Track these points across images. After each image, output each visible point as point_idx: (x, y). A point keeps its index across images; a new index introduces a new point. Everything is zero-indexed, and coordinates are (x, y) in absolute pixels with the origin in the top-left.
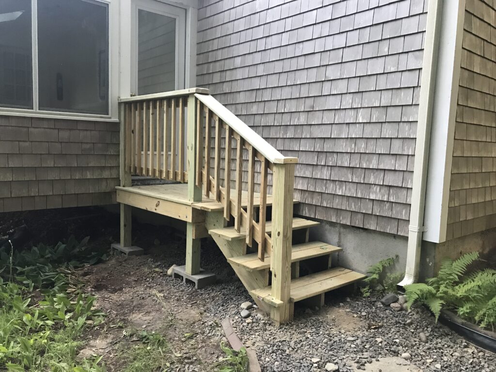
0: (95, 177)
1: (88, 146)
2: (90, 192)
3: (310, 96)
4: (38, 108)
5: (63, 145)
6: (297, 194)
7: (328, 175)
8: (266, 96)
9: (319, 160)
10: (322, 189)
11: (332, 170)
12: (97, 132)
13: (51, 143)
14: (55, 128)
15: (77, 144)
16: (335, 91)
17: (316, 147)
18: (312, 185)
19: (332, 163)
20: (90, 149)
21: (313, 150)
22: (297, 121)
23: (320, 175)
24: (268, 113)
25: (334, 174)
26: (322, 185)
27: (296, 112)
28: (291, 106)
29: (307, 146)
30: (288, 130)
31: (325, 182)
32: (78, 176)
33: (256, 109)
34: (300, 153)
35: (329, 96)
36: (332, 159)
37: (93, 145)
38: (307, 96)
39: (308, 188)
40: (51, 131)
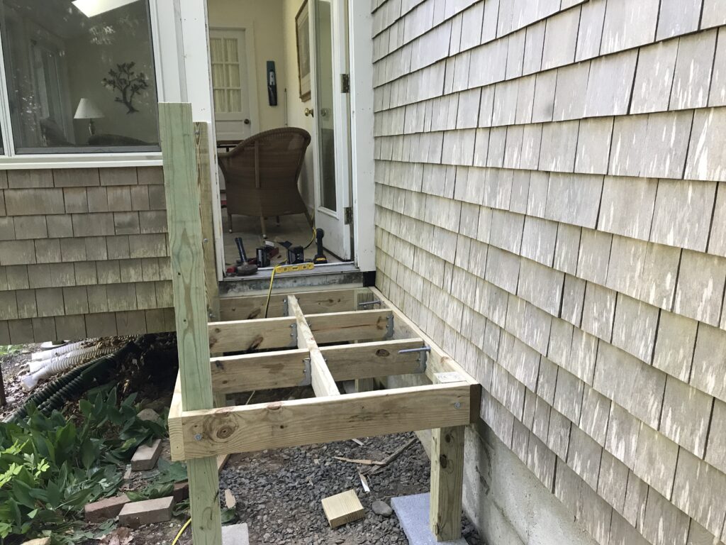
0: (146, 280)
1: (127, 218)
2: (141, 308)
3: (546, 69)
4: (13, 152)
5: (76, 218)
6: (516, 394)
7: (587, 368)
8: (460, 77)
9: (565, 305)
10: (571, 409)
11: (599, 355)
12: (143, 188)
13: (51, 217)
14: (54, 188)
15: (104, 215)
16: (614, 41)
17: (558, 255)
18: (548, 382)
19: (598, 329)
20: (131, 224)
21: (549, 264)
22: (518, 157)
23: (567, 357)
24: (464, 129)
25: (605, 371)
26: (572, 395)
27: (515, 125)
28: (505, 107)
29: (537, 246)
30: (500, 186)
31: (580, 387)
32: (111, 278)
33: (444, 117)
34: (523, 262)
35: (598, 62)
36: (602, 313)
37: (136, 214)
38: (539, 70)
39: (539, 386)
40: (49, 192)
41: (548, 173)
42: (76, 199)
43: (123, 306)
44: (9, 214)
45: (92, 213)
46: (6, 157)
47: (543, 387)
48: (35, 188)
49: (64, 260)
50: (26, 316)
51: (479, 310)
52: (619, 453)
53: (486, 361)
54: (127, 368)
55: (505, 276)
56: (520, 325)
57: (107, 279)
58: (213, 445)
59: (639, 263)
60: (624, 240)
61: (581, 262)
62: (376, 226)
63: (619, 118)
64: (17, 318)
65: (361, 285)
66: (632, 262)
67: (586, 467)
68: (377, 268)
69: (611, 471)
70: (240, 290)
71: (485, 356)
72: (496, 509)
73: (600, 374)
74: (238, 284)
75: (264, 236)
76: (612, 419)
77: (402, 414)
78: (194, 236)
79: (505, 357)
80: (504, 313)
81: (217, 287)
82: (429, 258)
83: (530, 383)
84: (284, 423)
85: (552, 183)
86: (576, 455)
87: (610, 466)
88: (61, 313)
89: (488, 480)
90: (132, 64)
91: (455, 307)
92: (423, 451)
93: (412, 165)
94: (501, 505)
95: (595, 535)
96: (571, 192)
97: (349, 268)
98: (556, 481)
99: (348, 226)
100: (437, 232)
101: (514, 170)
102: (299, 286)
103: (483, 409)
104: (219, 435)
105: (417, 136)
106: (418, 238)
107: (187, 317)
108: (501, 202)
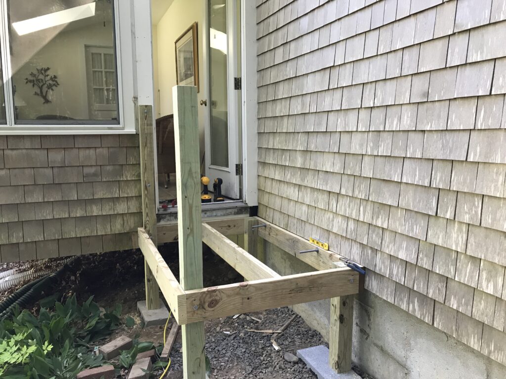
0: (104, 214)
1: (92, 170)
2: (99, 233)
3: (422, 71)
4: (13, 122)
5: (56, 170)
6: (398, 268)
7: (460, 243)
8: (345, 77)
9: (440, 208)
10: (447, 269)
11: (469, 234)
12: (105, 149)
13: (38, 169)
14: (41, 148)
15: (76, 168)
16: (477, 55)
17: (434, 179)
18: (426, 256)
19: (469, 218)
20: (95, 175)
21: (427, 184)
22: (397, 123)
23: (443, 238)
24: (348, 109)
25: (475, 242)
26: (447, 261)
27: (394, 105)
28: (386, 95)
29: (416, 175)
30: (382, 141)
31: (454, 255)
32: (79, 213)
33: (329, 102)
34: (402, 186)
35: (463, 68)
36: (471, 209)
37: (99, 168)
38: (416, 72)
39: (419, 260)
40: (37, 152)
41: (423, 131)
42: (57, 157)
43: (87, 232)
44: (6, 167)
45: (67, 167)
46: (8, 126)
47: (422, 259)
48: (27, 149)
49: (46, 200)
50: (15, 241)
51: (364, 219)
52: (489, 289)
53: (370, 252)
54: (67, 283)
55: (388, 196)
56: (401, 225)
57: (77, 213)
58: (205, 313)
59: (501, 177)
60: (488, 165)
61: (454, 181)
62: (259, 176)
63: (481, 97)
64: (8, 243)
65: (248, 215)
66: (495, 177)
67: (462, 303)
68: (259, 203)
69: (482, 302)
70: (168, 220)
71: (369, 248)
72: (376, 348)
73: (472, 245)
74: (167, 216)
75: (166, 186)
76: (483, 271)
77: (320, 288)
78: (196, 172)
79: (388, 247)
80: (387, 219)
81: (156, 217)
82: (314, 192)
83: (412, 259)
84: (249, 296)
85: (427, 138)
86: (452, 297)
87: (482, 299)
88: (41, 238)
89: (367, 330)
90: (48, 69)
91: (340, 221)
92: (304, 322)
93: (296, 134)
94: (380, 343)
95: (470, 343)
96: (444, 141)
97: (239, 204)
98: (435, 317)
99: (238, 176)
100: (321, 175)
101: (393, 131)
102: (208, 216)
103: (367, 283)
104: (209, 306)
105: (301, 116)
106: (303, 180)
107: (190, 226)
108: (383, 150)
